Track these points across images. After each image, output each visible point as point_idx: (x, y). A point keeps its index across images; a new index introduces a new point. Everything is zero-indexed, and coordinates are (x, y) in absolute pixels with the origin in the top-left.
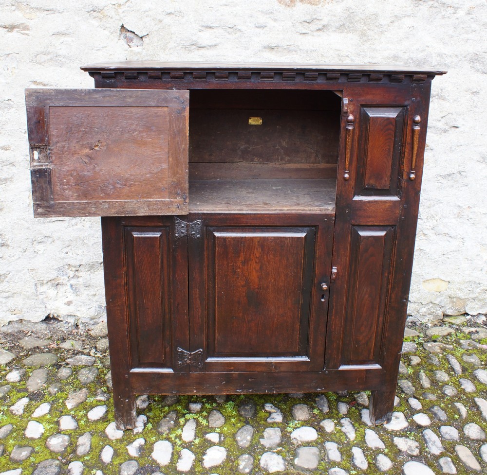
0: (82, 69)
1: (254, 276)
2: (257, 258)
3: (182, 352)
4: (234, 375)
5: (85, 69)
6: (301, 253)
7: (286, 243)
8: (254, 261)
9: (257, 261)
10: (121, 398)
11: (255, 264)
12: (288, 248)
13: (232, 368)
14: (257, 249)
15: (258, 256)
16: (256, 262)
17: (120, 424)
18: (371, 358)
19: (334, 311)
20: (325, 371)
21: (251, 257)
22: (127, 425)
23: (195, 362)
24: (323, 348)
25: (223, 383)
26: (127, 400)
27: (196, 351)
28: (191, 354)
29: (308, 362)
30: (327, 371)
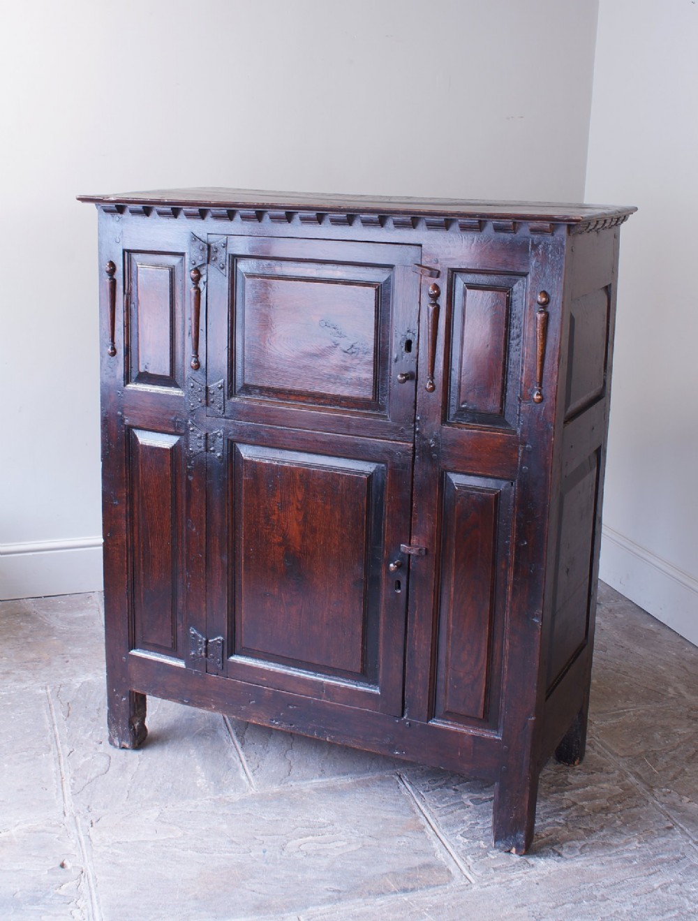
0: (79, 199)
1: (294, 530)
2: (298, 501)
3: (194, 635)
4: (266, 692)
5: (84, 199)
6: (363, 503)
7: (341, 484)
8: (295, 505)
9: (299, 507)
10: (115, 693)
11: (296, 512)
12: (344, 493)
13: (264, 679)
14: (299, 488)
15: (300, 499)
16: (297, 509)
17: (114, 736)
18: (481, 715)
19: (416, 614)
20: (406, 721)
21: (291, 498)
22: (122, 741)
23: (213, 657)
24: (400, 676)
25: (251, 702)
26: (124, 699)
27: (216, 639)
28: (207, 642)
29: (377, 695)
30: (408, 721)
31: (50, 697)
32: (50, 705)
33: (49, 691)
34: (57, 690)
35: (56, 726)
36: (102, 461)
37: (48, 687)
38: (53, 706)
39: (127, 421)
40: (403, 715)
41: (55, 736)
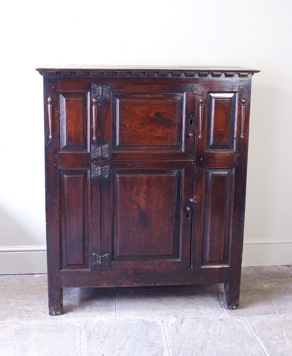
1: (143, 202)
4: (130, 272)
6: (173, 186)
7: (163, 180)
9: (145, 192)
10: (53, 291)
11: (143, 194)
12: (165, 183)
13: (129, 267)
14: (145, 185)
15: (145, 189)
16: (144, 193)
17: (52, 311)
18: (222, 259)
19: (196, 226)
20: (192, 269)
21: (141, 189)
22: (57, 311)
23: (104, 263)
24: (189, 252)
25: (123, 278)
26: (58, 292)
27: (105, 255)
28: (102, 257)
29: (180, 262)
30: (193, 269)
31: (81, 328)
32: (81, 332)
33: (81, 324)
34: (85, 324)
35: (82, 344)
36: (45, 187)
37: (81, 322)
38: (82, 333)
39: (59, 167)
40: (190, 267)
41: (81, 350)
